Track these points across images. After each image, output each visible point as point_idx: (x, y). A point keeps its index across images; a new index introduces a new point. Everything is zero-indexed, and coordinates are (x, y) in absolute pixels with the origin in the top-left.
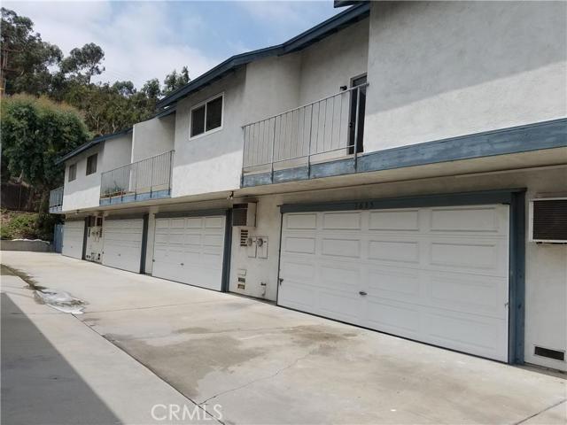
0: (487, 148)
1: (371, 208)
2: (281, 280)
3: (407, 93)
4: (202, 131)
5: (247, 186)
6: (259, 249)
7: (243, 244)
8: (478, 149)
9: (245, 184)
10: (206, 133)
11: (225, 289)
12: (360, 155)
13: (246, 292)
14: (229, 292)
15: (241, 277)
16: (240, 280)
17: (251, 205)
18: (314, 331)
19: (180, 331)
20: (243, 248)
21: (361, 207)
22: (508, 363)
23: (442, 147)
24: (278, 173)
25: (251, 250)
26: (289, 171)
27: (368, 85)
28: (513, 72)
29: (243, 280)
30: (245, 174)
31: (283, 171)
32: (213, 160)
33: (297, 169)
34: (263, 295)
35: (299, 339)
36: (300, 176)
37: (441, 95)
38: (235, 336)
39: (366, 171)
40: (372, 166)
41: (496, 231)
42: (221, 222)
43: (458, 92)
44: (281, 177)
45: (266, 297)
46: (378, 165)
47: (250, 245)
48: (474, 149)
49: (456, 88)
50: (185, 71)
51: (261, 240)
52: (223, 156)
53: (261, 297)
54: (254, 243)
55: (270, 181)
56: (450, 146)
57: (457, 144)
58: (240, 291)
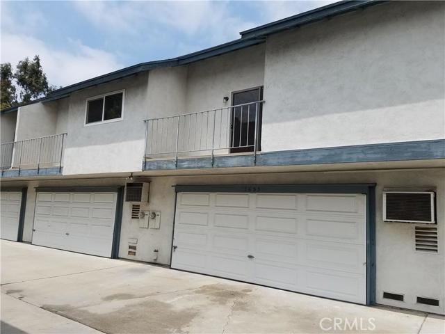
0: (361, 156)
1: (258, 192)
2: (175, 248)
3: (296, 111)
4: (100, 119)
5: (149, 169)
6: (152, 222)
7: (135, 216)
8: (354, 156)
9: (147, 168)
10: (103, 122)
11: (115, 255)
12: (258, 153)
13: (137, 257)
14: (118, 258)
15: (131, 245)
16: (130, 247)
17: (145, 184)
18: (219, 289)
19: (110, 298)
20: (135, 220)
21: (250, 191)
22: (366, 305)
23: (326, 153)
24: (182, 161)
25: (143, 222)
26: (193, 160)
27: (264, 102)
28: (379, 106)
29: (135, 248)
30: (147, 160)
31: (187, 160)
32: (113, 145)
33: (201, 160)
34: (155, 260)
35: (215, 298)
36: (203, 165)
37: (326, 116)
38: (160, 299)
39: (264, 165)
40: (269, 162)
41: (356, 212)
42: (112, 198)
43: (338, 115)
44: (185, 164)
45: (158, 262)
46: (275, 162)
47: (143, 217)
48: (352, 156)
49: (337, 112)
50: (37, 59)
51: (154, 214)
52: (123, 143)
53: (153, 261)
54: (146, 217)
55: (174, 167)
56: (333, 153)
57: (338, 152)
58: (131, 257)
